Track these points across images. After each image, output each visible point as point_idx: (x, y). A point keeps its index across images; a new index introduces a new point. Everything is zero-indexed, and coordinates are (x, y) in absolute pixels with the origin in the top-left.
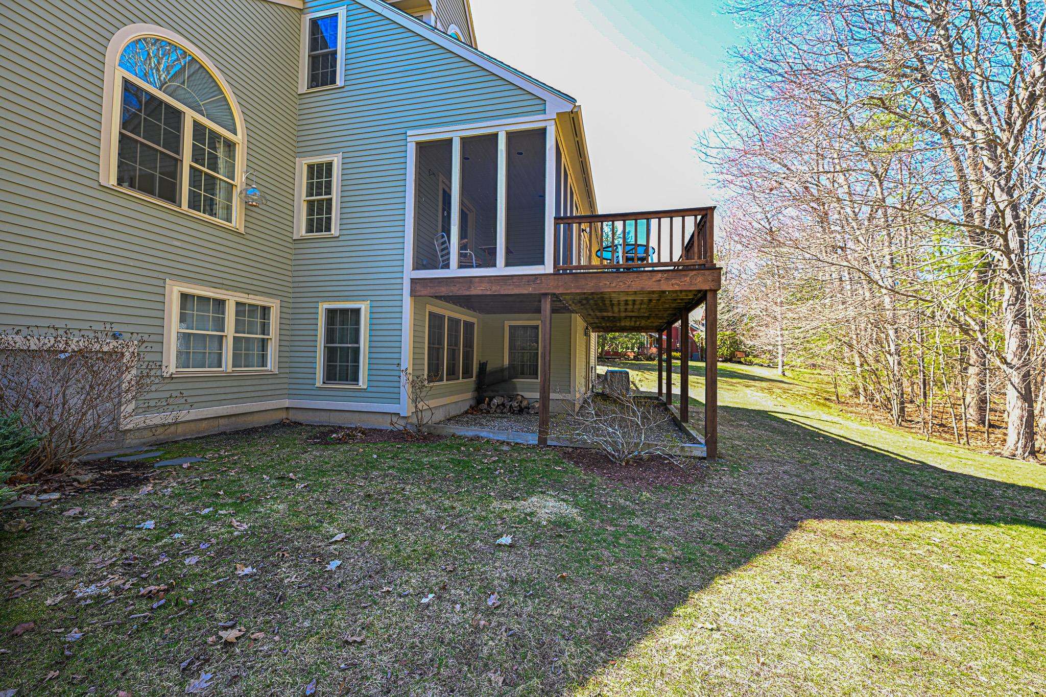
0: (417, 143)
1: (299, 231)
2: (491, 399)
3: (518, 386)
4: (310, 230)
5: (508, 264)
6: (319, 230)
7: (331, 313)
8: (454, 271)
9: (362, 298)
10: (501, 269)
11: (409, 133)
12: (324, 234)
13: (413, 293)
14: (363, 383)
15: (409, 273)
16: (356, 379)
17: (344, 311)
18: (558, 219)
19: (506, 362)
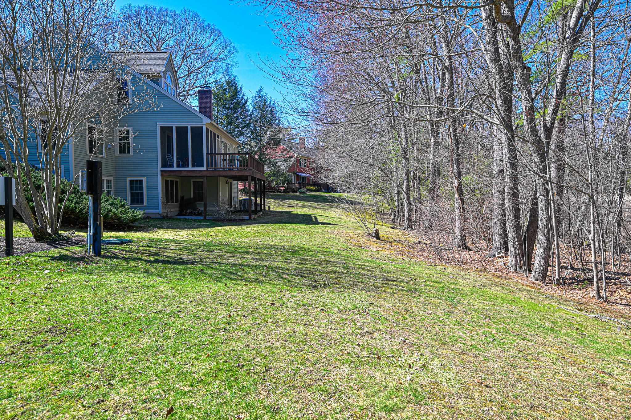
0: (161, 127)
1: (117, 153)
2: (186, 211)
3: (198, 205)
4: (121, 152)
5: (193, 166)
6: (125, 153)
7: (131, 181)
8: (175, 168)
9: (143, 176)
10: (190, 168)
11: (158, 123)
12: (127, 154)
13: (161, 175)
14: (145, 204)
15: (160, 168)
16: (142, 202)
17: (137, 181)
18: (208, 154)
19: (192, 196)
